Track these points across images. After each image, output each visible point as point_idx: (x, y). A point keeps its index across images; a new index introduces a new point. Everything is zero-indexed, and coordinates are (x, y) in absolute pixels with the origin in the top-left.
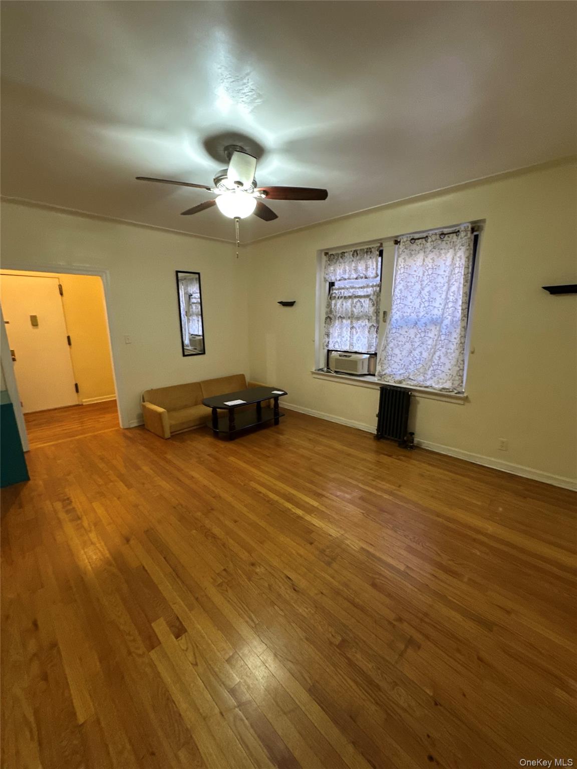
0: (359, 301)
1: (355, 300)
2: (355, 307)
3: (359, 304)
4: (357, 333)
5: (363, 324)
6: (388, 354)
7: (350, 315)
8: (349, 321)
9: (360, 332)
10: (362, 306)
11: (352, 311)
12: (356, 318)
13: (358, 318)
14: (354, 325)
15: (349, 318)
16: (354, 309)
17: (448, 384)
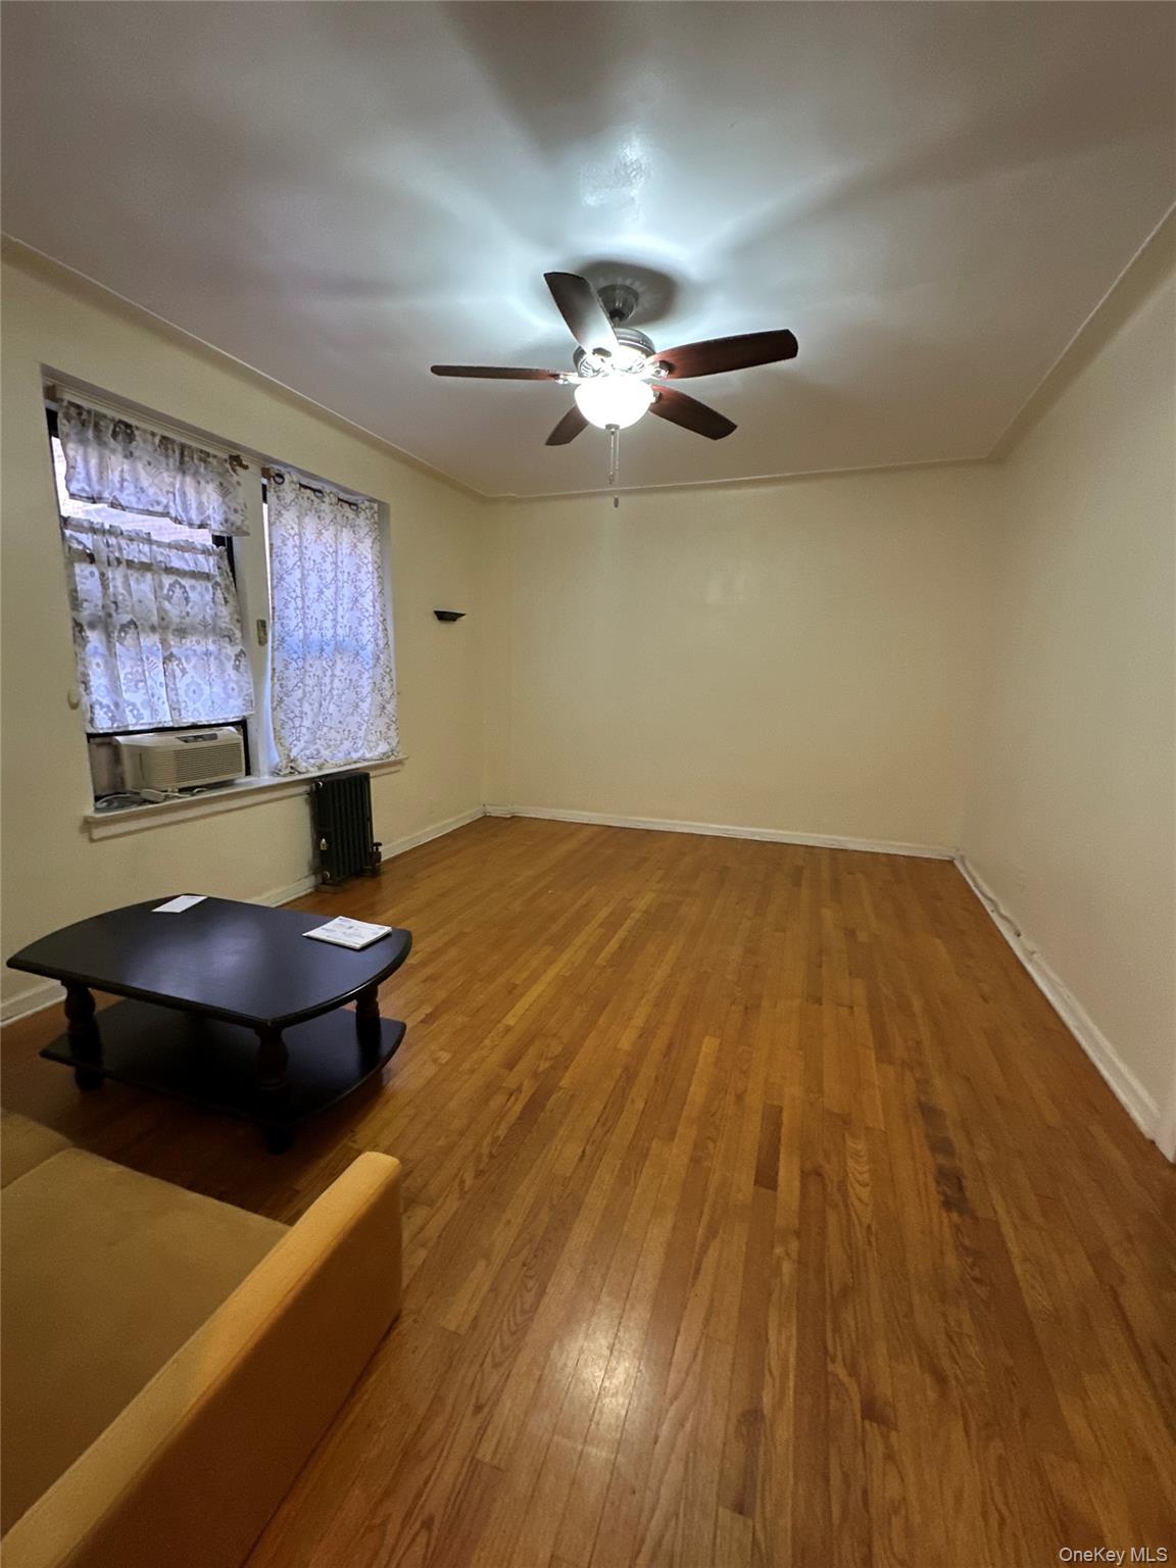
0: (177, 582)
1: (167, 580)
2: (169, 598)
3: (178, 591)
4: (184, 671)
5: (200, 649)
6: (292, 715)
7: (155, 619)
8: (155, 638)
9: (195, 667)
10: (187, 599)
11: (160, 609)
12: (177, 630)
13: (182, 632)
14: (175, 650)
15: (153, 629)
16: (166, 604)
17: (383, 748)
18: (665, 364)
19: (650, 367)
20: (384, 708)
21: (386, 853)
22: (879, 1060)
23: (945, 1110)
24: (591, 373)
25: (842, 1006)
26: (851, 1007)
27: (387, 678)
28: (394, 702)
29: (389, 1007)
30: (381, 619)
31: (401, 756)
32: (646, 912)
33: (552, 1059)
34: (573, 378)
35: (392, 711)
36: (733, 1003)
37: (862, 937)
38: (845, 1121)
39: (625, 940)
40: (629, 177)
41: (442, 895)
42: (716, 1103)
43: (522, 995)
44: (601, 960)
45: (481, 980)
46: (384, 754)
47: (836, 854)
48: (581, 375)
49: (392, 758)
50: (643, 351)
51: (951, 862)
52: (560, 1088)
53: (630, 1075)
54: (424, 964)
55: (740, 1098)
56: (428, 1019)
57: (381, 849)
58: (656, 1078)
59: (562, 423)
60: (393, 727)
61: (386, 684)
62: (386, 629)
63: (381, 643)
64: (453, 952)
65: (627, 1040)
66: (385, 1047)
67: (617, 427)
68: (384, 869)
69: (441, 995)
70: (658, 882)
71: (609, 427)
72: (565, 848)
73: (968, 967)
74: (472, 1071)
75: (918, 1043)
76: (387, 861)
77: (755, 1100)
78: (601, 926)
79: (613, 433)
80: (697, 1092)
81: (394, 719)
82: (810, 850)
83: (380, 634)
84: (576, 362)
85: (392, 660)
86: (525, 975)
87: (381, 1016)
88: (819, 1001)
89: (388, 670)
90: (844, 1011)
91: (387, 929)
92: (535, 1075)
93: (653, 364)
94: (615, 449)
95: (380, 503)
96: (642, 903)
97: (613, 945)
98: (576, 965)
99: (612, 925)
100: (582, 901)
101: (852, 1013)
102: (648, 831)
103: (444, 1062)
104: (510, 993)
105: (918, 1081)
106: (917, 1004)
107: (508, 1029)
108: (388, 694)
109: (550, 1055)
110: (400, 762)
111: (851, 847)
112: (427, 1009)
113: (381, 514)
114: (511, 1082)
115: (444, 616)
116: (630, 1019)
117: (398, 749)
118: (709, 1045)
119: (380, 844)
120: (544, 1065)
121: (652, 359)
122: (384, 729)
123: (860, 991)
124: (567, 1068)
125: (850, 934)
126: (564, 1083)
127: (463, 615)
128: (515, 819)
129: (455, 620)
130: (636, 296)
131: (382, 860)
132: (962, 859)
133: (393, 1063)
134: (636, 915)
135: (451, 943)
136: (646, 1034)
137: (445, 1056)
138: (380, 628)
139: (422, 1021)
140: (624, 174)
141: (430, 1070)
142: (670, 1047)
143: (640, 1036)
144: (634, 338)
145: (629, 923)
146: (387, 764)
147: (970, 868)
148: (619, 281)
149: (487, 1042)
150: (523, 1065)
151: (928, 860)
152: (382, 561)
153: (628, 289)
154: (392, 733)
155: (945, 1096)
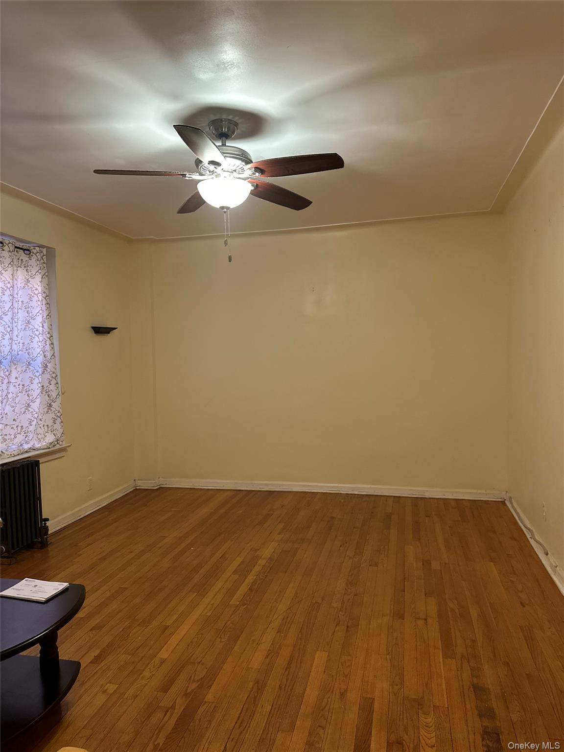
17: (50, 438)
18: (257, 169)
19: (248, 170)
20: (50, 405)
21: (53, 526)
22: (445, 656)
23: (490, 687)
24: (208, 172)
25: (419, 619)
26: (426, 620)
27: (53, 382)
28: (59, 401)
29: (66, 651)
30: (48, 336)
31: (65, 445)
32: (270, 559)
33: (198, 681)
34: (196, 177)
35: (58, 409)
36: (338, 624)
37: (436, 566)
38: (419, 704)
39: (253, 583)
40: (226, 68)
41: (103, 559)
42: (325, 700)
43: (172, 634)
44: (235, 601)
45: (139, 625)
46: (51, 443)
47: (417, 502)
48: (201, 174)
49: (58, 447)
50: (243, 160)
51: (503, 503)
52: (206, 702)
53: (260, 686)
54: (91, 616)
55: (342, 695)
56: (97, 660)
57: (48, 523)
58: (280, 687)
59: (188, 201)
60: (59, 420)
61: (52, 387)
62: (52, 344)
63: (49, 354)
64: (114, 605)
65: (257, 660)
66: (64, 683)
67: (228, 208)
68: (51, 540)
69: (107, 639)
70: (279, 534)
71: (222, 208)
72: (205, 511)
73: (512, 582)
74: (135, 697)
75: (474, 641)
76: (53, 534)
77: (354, 696)
78: (235, 572)
79: (225, 212)
80: (311, 695)
81: (59, 414)
82: (397, 499)
83: (48, 348)
84: (197, 166)
85: (58, 367)
86: (175, 617)
87: (60, 658)
88: (402, 617)
89: (54, 375)
90: (421, 623)
91: (66, 585)
92: (186, 695)
93: (250, 169)
94: (227, 220)
95: (48, 248)
96: (267, 552)
97: (244, 588)
98: (215, 606)
99: (243, 571)
100: (219, 554)
101: (426, 623)
102: (271, 493)
103: (111, 692)
104: (163, 632)
105: (472, 669)
106: (474, 613)
107: (163, 662)
108: (54, 395)
109: (197, 678)
110: (64, 450)
111: (428, 495)
112: (96, 652)
113: (49, 258)
114: (166, 701)
115: (99, 330)
116: (258, 644)
117: (61, 439)
118: (320, 659)
119: (48, 520)
120: (193, 686)
121: (249, 166)
122: (50, 423)
123: (433, 607)
124: (210, 686)
125: (426, 563)
126: (210, 697)
127: (116, 328)
128: (161, 490)
129: (109, 333)
130: (236, 124)
131: (49, 533)
132: (510, 498)
133: (70, 696)
134: (262, 562)
135: (113, 597)
136: (272, 653)
137: (111, 688)
138: (48, 343)
139: (91, 662)
140: (222, 67)
141: (101, 699)
142: (290, 663)
143: (267, 657)
144: (236, 153)
145: (257, 569)
146: (52, 452)
147: (515, 505)
148: (224, 117)
149: (146, 673)
150: (174, 689)
151: (487, 502)
152: (49, 293)
153: (230, 121)
154: (58, 426)
155: (490, 677)
